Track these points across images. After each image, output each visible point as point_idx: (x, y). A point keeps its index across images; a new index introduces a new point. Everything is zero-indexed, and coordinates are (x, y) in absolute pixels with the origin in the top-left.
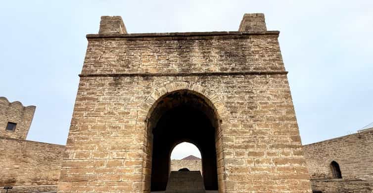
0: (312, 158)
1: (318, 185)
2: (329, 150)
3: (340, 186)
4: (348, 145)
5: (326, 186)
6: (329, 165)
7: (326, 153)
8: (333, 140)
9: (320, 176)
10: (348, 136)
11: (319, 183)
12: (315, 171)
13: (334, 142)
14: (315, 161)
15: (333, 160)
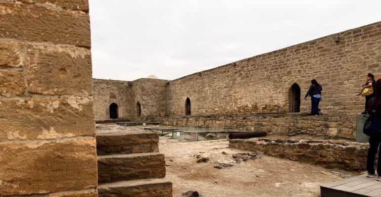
0: (269, 78)
1: (264, 123)
2: (293, 62)
3: (292, 124)
4: (320, 56)
5: (275, 125)
6: (287, 91)
7: (288, 69)
8: (303, 46)
9: (272, 110)
10: (322, 39)
11: (266, 120)
12: (267, 101)
13: (303, 49)
14: (271, 83)
15: (295, 81)
